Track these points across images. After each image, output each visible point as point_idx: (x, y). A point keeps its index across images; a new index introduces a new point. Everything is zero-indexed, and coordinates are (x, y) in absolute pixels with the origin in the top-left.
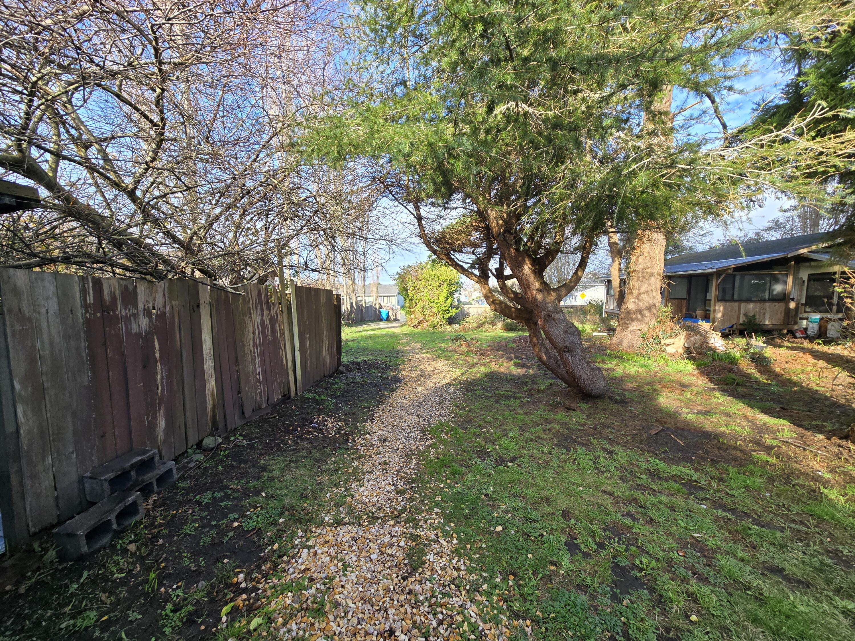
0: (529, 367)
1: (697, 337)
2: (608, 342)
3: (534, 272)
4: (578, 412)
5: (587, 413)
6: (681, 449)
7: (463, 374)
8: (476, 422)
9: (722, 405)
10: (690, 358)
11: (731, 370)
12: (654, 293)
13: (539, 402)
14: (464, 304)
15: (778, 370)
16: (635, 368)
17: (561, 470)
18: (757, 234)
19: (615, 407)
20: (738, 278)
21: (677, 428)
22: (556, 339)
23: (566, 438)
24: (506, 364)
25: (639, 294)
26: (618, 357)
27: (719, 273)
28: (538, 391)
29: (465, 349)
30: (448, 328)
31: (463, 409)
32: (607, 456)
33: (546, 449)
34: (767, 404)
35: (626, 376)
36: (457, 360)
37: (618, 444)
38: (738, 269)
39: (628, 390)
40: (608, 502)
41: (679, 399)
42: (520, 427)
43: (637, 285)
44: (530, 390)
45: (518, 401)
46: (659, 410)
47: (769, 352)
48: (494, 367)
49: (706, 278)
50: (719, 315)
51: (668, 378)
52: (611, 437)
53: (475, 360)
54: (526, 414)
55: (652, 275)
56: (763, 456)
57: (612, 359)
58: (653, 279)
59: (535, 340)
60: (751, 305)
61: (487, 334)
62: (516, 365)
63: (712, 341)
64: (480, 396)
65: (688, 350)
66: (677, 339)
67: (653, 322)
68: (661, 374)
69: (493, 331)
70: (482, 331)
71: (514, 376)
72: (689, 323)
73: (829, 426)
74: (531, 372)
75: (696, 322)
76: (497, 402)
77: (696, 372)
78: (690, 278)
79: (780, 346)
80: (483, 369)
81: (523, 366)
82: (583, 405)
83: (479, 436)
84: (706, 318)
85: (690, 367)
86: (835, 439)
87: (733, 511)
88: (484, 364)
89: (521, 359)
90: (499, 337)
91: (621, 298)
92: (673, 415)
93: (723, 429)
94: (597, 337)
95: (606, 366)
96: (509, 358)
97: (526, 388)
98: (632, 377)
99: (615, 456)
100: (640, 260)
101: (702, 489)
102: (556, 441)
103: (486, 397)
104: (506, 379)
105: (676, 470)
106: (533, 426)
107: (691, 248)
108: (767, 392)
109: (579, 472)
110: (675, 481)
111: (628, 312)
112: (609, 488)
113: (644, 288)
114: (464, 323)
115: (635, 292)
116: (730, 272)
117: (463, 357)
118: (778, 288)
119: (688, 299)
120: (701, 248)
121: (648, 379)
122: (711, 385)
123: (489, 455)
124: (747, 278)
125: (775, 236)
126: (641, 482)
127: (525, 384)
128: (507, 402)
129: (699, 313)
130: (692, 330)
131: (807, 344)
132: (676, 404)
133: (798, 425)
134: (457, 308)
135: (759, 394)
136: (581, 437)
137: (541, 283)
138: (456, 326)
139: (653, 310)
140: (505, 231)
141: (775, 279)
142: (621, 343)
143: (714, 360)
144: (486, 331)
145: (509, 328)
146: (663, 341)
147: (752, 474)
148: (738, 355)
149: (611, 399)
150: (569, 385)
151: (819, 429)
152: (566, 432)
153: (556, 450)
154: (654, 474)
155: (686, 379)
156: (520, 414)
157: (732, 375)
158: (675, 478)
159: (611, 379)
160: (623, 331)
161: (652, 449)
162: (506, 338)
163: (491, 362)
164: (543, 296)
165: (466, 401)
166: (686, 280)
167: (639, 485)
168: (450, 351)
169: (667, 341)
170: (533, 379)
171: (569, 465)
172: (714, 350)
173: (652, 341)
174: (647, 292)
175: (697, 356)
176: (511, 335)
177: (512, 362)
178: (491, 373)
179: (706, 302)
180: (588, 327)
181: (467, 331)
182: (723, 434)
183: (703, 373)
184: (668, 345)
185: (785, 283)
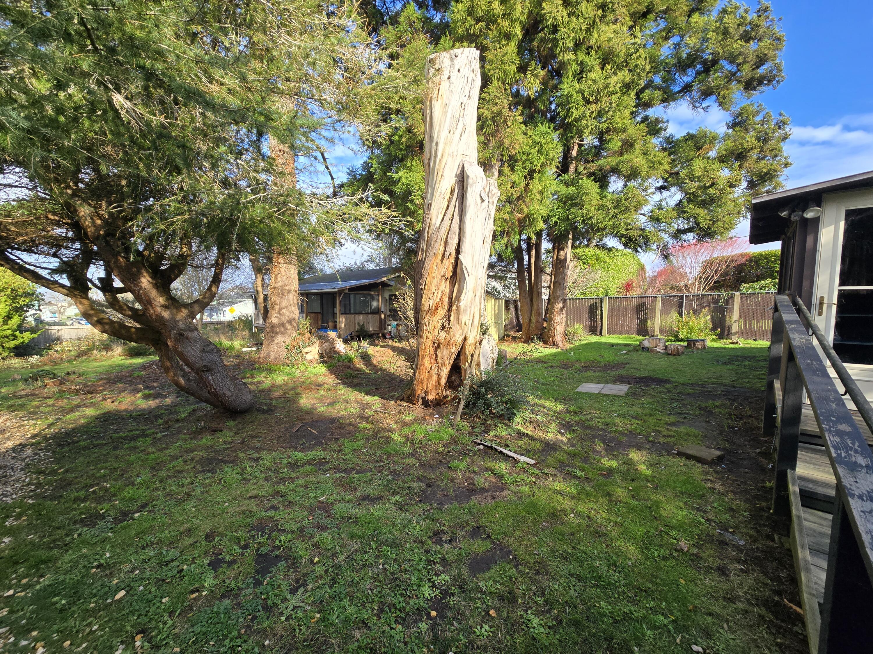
0: (165, 397)
1: (327, 344)
2: (257, 356)
3: (156, 286)
4: (226, 432)
5: (235, 430)
6: (316, 437)
7: (49, 426)
8: (77, 483)
9: (344, 395)
10: (323, 362)
11: (349, 367)
12: (293, 309)
13: (178, 433)
14: (50, 324)
15: (375, 363)
16: (282, 377)
17: (206, 495)
18: (362, 264)
19: (262, 416)
20: (352, 297)
21: (313, 421)
22: (192, 359)
23: (210, 461)
24: (130, 398)
25: (280, 309)
26: (266, 370)
27: (340, 292)
28: (178, 421)
29: (55, 389)
30: (16, 362)
31: (54, 472)
32: (254, 464)
33: (186, 481)
34: (369, 388)
35: (274, 386)
36: (38, 407)
37: (264, 449)
38: (352, 289)
39: (275, 398)
40: (253, 505)
41: (315, 398)
42: (153, 468)
43: (278, 300)
44: (166, 422)
45: (149, 440)
46: (300, 410)
47: (371, 350)
48: (109, 406)
49: (332, 296)
50: (343, 325)
51: (308, 381)
52: (258, 445)
53: (75, 403)
54: (161, 450)
55: (289, 291)
56: (364, 425)
57: (261, 372)
58: (291, 296)
59: (168, 364)
60: (361, 317)
61: (98, 364)
62: (146, 397)
63: (337, 346)
64: (86, 448)
65: (321, 356)
66: (313, 347)
67: (295, 334)
68: (303, 379)
69: (108, 358)
70: (87, 360)
71: (144, 410)
72: (322, 333)
73: (397, 395)
74: (168, 401)
75: (326, 332)
76: (115, 448)
77: (328, 372)
78: (322, 295)
79: (377, 345)
80: (90, 412)
81: (156, 396)
82: (231, 423)
83: (85, 500)
84: (335, 328)
85: (323, 369)
86: (399, 402)
87: (345, 471)
88: (93, 405)
89: (154, 388)
90: (119, 366)
91: (266, 313)
92: (310, 412)
93: (343, 413)
94: (247, 353)
95: (255, 380)
96: (134, 390)
97: (160, 421)
98: (279, 386)
99: (261, 462)
100: (279, 279)
101: (327, 462)
102: (199, 468)
103: (96, 446)
104: (131, 417)
105: (310, 455)
106: (171, 461)
107: (322, 270)
108: (369, 379)
109: (226, 489)
110: (310, 464)
111: (273, 326)
112: (255, 492)
113: (284, 303)
114: (51, 352)
115: (277, 307)
116: (346, 291)
117: (50, 401)
118: (374, 304)
119: (322, 313)
120: (329, 271)
121: (292, 385)
122: (337, 381)
123: (103, 517)
124: (358, 296)
125: (371, 266)
126: (284, 475)
127: (159, 416)
128: (132, 444)
129: (330, 324)
130: (323, 339)
131: (391, 343)
132: (312, 401)
133: (383, 398)
134: (33, 330)
135: (365, 382)
136: (229, 455)
137: (167, 299)
138: (34, 359)
139: (293, 323)
140: (107, 234)
141: (373, 298)
142: (268, 356)
143: (339, 361)
144: (96, 360)
145: (133, 353)
146: (303, 351)
147: (358, 440)
148: (353, 356)
149: (258, 410)
150: (215, 406)
151: (392, 398)
152: (213, 454)
153: (200, 477)
154: (294, 466)
155: (320, 380)
156: (153, 453)
157: (349, 371)
158: (309, 462)
159: (260, 391)
160: (269, 344)
161: (293, 444)
162: (131, 365)
163: (105, 399)
164: (171, 313)
165: (57, 461)
166: (319, 297)
167: (282, 479)
168: (21, 397)
169: (306, 350)
170: (171, 409)
171: (215, 487)
172: (338, 353)
173: (294, 351)
174: (286, 307)
175: (328, 360)
176: (138, 361)
177: (140, 395)
178: (104, 414)
179: (334, 314)
180: (237, 344)
181: (56, 364)
182: (342, 417)
183: (332, 373)
184: (307, 353)
185: (378, 300)
